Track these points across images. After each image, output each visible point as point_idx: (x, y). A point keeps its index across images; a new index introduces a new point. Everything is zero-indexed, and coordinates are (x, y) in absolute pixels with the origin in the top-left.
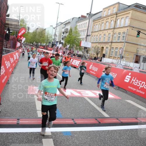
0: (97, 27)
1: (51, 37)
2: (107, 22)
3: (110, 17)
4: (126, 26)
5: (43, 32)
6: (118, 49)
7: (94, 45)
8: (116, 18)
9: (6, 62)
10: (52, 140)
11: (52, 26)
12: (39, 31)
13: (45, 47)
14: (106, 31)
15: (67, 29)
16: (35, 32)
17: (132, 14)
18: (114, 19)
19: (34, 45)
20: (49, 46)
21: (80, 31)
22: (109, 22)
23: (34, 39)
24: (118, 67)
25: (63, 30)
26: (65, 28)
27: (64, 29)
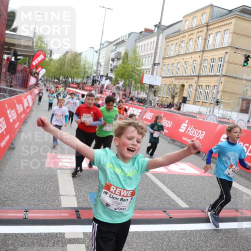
0: (173, 48)
1: (90, 68)
2: (190, 40)
3: (195, 32)
4: (224, 46)
5: (76, 59)
6: (211, 89)
7: (168, 81)
8: (207, 33)
9: (8, 111)
10: (83, 246)
11: (93, 48)
12: (70, 57)
13: (81, 85)
14: (189, 57)
15: (119, 53)
16: (63, 59)
17: (235, 25)
18: (203, 34)
19: (60, 82)
20: (87, 83)
21: (143, 56)
22: (194, 40)
23: (61, 72)
24: (208, 120)
25: (113, 55)
26: (116, 52)
27: (114, 53)
